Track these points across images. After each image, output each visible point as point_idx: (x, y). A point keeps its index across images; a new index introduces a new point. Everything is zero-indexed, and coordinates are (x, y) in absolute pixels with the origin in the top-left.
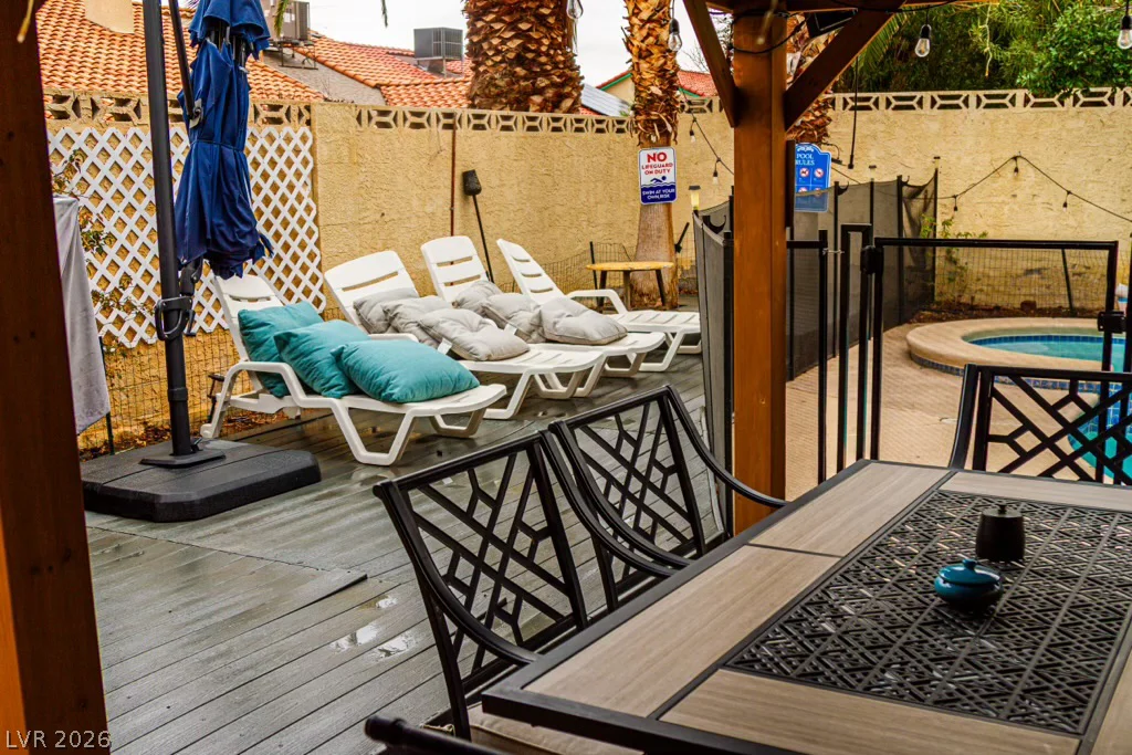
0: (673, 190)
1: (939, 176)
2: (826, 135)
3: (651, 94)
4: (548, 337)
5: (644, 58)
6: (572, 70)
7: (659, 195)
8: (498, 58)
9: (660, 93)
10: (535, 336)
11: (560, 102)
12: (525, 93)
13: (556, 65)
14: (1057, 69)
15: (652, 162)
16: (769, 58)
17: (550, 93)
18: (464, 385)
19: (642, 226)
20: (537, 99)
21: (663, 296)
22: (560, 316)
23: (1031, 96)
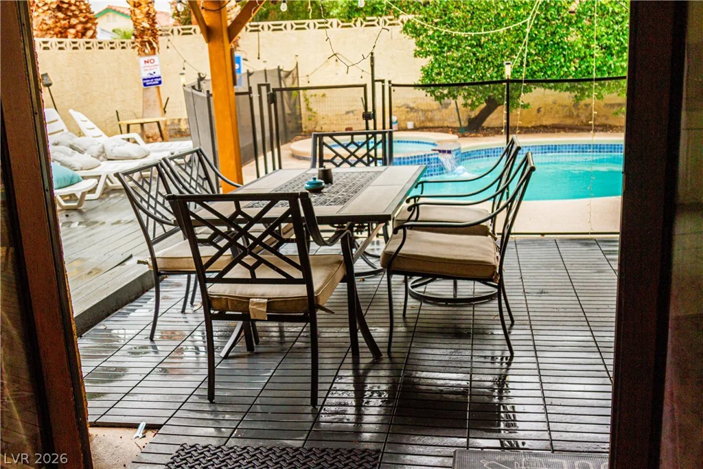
0: (160, 79)
1: (299, 65)
2: (238, 46)
3: (143, 27)
4: (109, 158)
5: (137, 7)
6: (91, 13)
7: (152, 82)
8: (46, 8)
9: (148, 26)
10: (101, 158)
11: (85, 32)
12: (65, 28)
13: (81, 11)
14: (350, 7)
15: (147, 64)
16: (220, 13)
17: (79, 27)
18: (75, 180)
19: (145, 99)
20: (72, 31)
21: (162, 136)
22: (114, 146)
23: (340, 22)
